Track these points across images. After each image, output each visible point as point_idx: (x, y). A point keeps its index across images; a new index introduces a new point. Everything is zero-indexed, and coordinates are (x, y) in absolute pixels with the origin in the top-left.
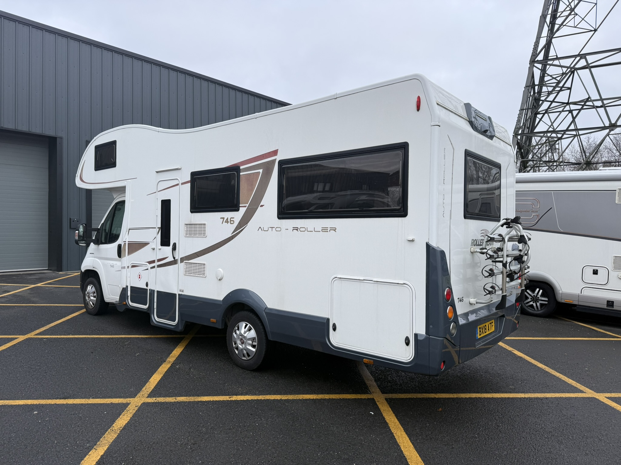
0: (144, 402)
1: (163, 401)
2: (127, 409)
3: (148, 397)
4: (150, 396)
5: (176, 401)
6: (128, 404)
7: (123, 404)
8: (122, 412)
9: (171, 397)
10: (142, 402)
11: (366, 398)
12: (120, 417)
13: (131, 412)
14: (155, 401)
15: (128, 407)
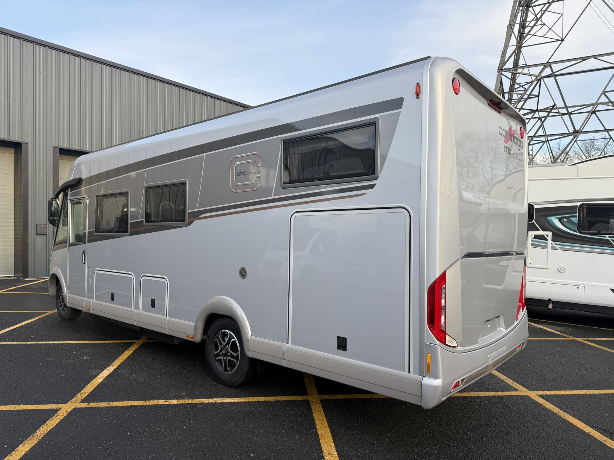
0: (76, 408)
1: (95, 407)
2: (56, 414)
3: (81, 402)
4: (83, 401)
5: (109, 406)
6: (58, 410)
7: (54, 409)
8: (50, 418)
9: (104, 402)
10: (73, 407)
11: (302, 400)
12: (47, 423)
13: (59, 418)
14: (87, 406)
15: (58, 413)
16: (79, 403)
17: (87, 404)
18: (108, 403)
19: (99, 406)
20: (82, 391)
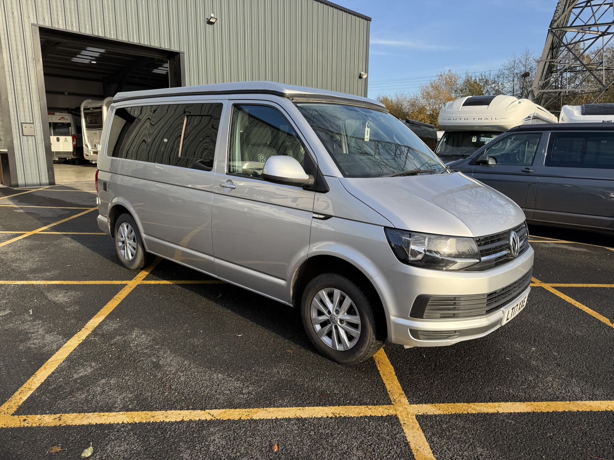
4: (19, 411)
5: (59, 423)
9: (54, 414)
11: (385, 415)
14: (23, 424)
16: (12, 415)
17: (24, 417)
18: (58, 415)
19: (42, 425)
20: (24, 386)
